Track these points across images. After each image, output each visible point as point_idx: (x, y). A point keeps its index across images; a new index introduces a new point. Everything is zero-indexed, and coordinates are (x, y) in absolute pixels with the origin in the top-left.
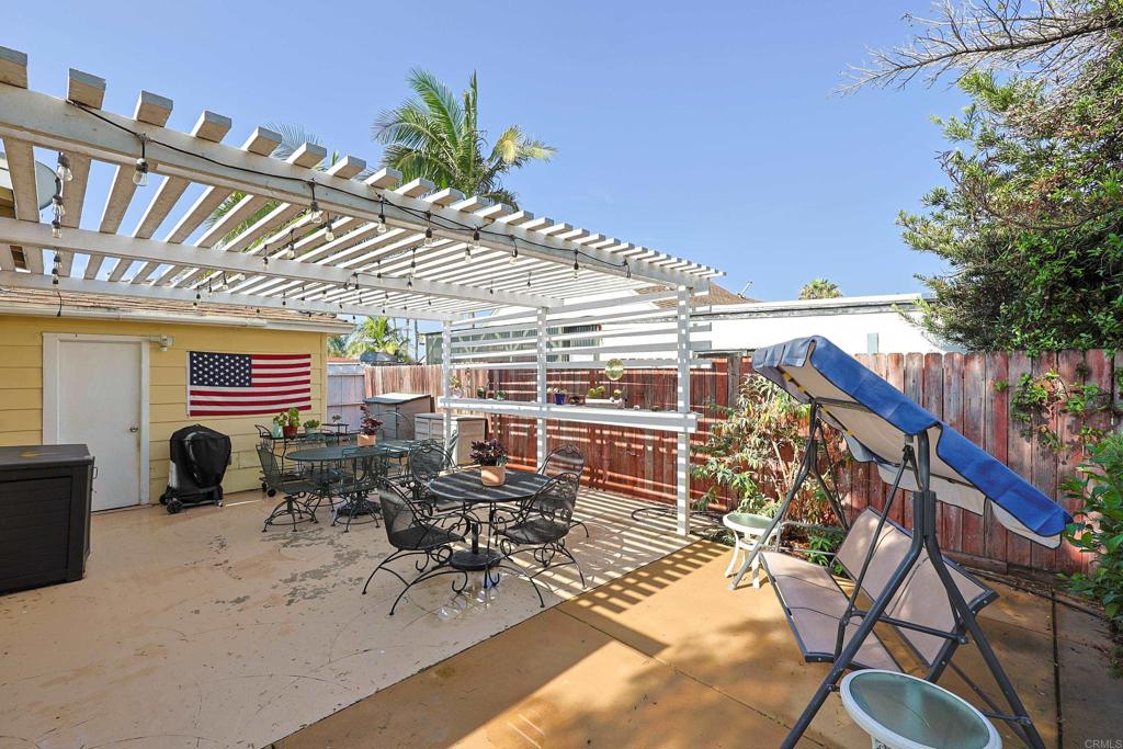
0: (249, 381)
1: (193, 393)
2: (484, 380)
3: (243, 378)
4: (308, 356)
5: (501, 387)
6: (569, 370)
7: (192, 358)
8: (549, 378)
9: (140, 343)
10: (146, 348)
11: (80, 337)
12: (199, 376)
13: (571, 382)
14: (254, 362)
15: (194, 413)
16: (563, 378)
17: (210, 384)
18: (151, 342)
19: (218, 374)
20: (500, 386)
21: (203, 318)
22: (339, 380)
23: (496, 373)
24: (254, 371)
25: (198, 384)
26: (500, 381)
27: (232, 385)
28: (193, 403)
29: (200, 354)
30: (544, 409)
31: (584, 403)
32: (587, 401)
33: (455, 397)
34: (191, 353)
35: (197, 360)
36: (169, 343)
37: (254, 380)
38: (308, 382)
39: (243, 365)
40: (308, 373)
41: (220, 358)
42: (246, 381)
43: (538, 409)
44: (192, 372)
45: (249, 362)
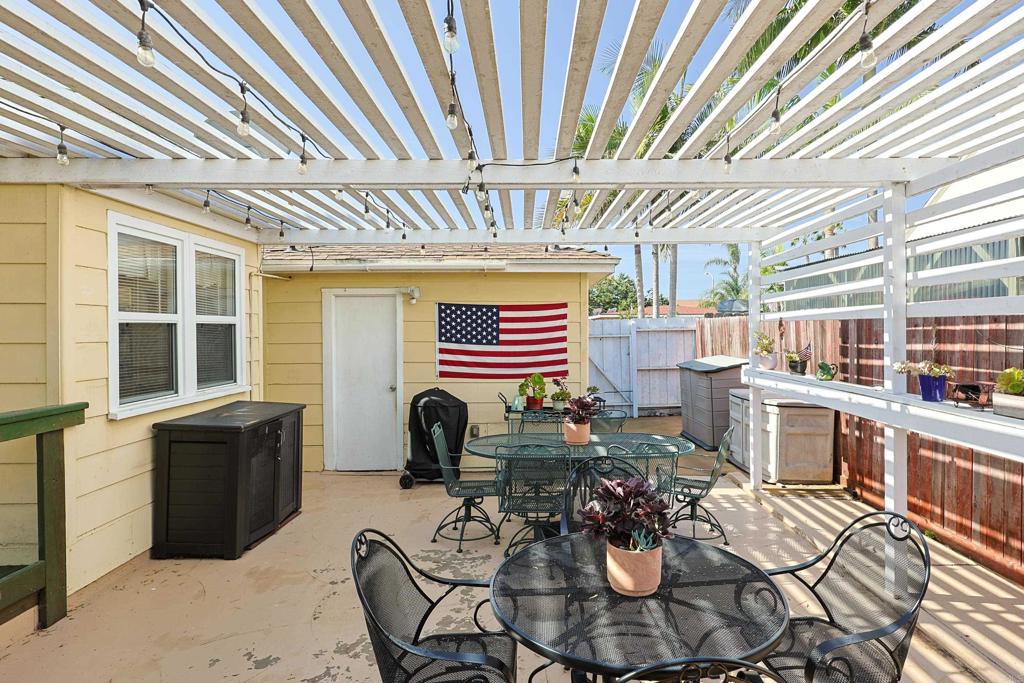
0: (497, 338)
1: (442, 351)
2: (834, 341)
3: (490, 334)
4: (564, 305)
5: (860, 354)
6: (995, 319)
7: (441, 311)
8: (911, 337)
9: (394, 296)
10: (400, 300)
11: (350, 291)
12: (447, 331)
13: (1001, 348)
14: (503, 314)
15: (443, 374)
16: (976, 337)
17: (458, 341)
18: (404, 294)
19: (465, 328)
20: (859, 351)
21: (441, 263)
22: (663, 335)
23: (852, 327)
24: (503, 326)
25: (446, 341)
26: (859, 341)
27: (479, 342)
28: (442, 362)
29: (448, 306)
30: (896, 407)
31: (989, 403)
32: (998, 399)
33: (762, 368)
34: (440, 304)
35: (445, 312)
36: (416, 295)
37: (503, 337)
38: (563, 339)
39: (490, 318)
40: (564, 328)
41: (467, 310)
42: (494, 338)
43: (882, 404)
44: (441, 326)
45: (497, 314)
